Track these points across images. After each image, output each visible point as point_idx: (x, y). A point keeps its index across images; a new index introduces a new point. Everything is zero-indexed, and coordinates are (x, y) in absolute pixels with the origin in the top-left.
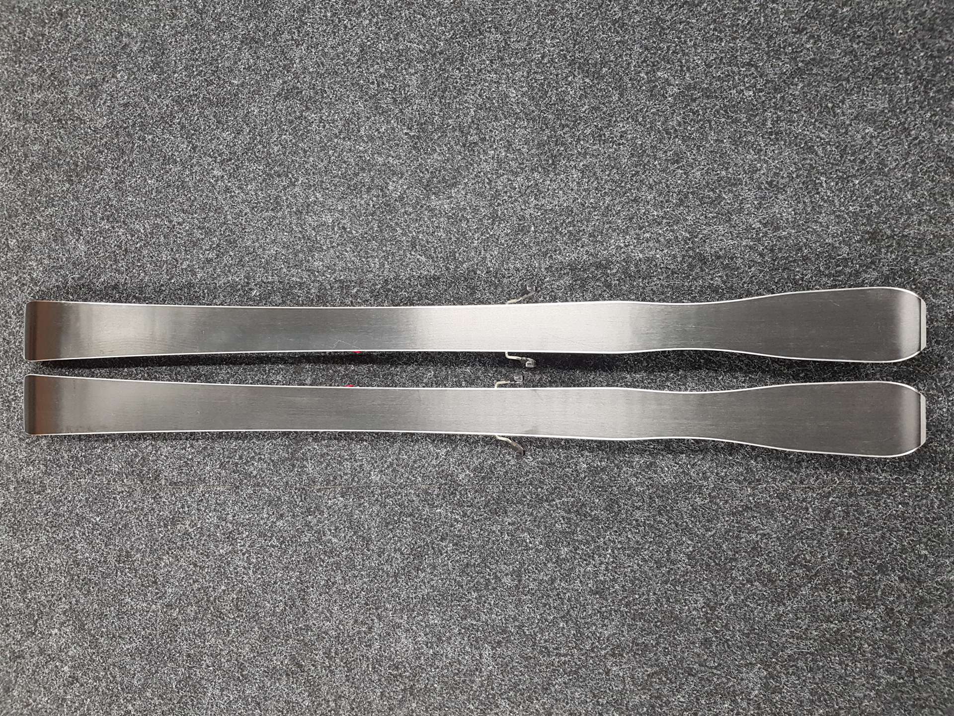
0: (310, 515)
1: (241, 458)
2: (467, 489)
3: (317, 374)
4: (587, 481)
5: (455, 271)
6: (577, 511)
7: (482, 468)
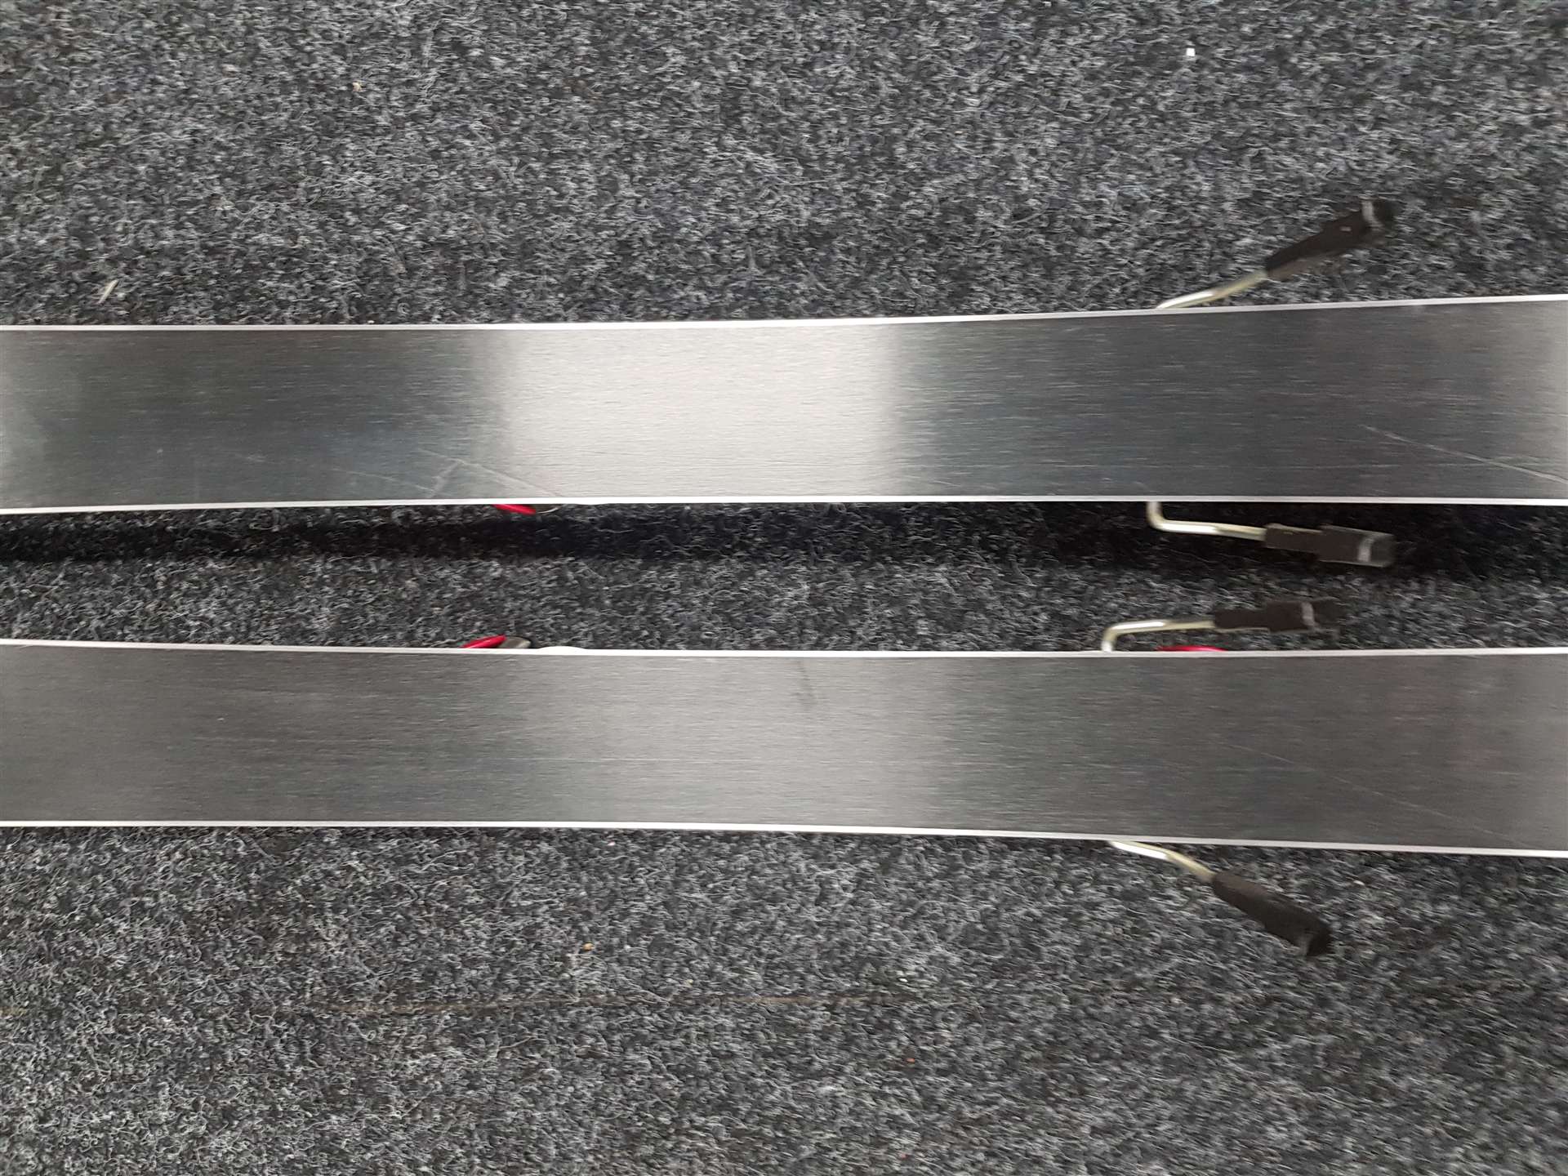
0: (338, 1112)
1: (65, 904)
2: (934, 1010)
3: (356, 598)
4: (1384, 974)
5: (893, 209)
6: (1346, 1078)
7: (993, 934)
